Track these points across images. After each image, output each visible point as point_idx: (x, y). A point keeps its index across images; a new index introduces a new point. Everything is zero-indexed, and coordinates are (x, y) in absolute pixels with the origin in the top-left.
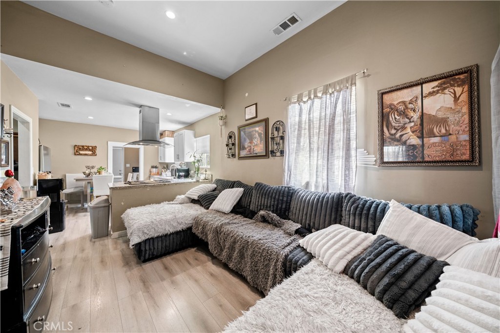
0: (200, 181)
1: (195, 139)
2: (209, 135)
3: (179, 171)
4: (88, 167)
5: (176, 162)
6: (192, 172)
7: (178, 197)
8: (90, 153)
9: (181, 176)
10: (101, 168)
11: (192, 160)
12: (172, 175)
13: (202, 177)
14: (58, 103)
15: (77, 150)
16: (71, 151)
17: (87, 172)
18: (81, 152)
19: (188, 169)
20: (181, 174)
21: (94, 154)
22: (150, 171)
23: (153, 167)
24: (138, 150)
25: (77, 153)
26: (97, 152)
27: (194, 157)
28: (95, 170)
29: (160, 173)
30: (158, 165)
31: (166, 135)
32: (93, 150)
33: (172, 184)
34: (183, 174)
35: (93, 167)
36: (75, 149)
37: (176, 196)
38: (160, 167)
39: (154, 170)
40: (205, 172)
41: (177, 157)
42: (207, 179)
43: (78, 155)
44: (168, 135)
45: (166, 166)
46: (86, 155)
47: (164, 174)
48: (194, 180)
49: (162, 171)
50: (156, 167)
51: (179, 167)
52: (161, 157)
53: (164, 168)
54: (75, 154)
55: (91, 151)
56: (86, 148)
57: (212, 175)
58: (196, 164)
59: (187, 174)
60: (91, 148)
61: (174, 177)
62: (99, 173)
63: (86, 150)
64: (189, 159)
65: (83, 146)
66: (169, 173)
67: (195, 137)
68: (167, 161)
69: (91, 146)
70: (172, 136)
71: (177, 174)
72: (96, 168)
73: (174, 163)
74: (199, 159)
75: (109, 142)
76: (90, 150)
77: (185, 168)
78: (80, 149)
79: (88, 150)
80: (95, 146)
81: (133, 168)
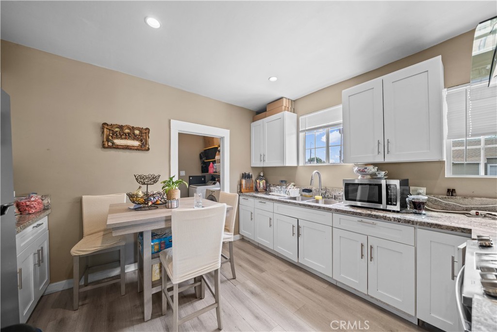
4: (142, 180)
8: (136, 143)
15: (108, 136)
16: (93, 138)
18: (118, 142)
21: (144, 147)
23: (244, 176)
25: (107, 144)
26: (151, 141)
30: (251, 173)
32: (142, 136)
35: (154, 179)
36: (103, 132)
38: (254, 177)
43: (109, 147)
46: (127, 148)
50: (249, 176)
53: (260, 177)
54: (104, 147)
55: (137, 139)
56: (127, 131)
60: (137, 132)
63: (128, 136)
65: (121, 127)
69: (138, 129)
72: (161, 180)
75: (172, 121)
76: (135, 138)
78: (114, 133)
79: (131, 135)
80: (147, 129)
81: (190, 177)
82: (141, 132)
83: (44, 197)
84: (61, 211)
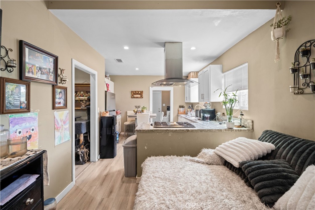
0: (235, 128)
1: (223, 75)
2: (247, 64)
3: (204, 111)
4: (136, 107)
5: (200, 103)
6: (219, 114)
7: (205, 151)
8: (139, 96)
9: (207, 118)
10: (144, 108)
11: (222, 99)
12: (197, 116)
13: (237, 122)
14: (114, 59)
16: (129, 95)
17: (135, 110)
18: (135, 96)
19: (215, 110)
20: (206, 115)
21: (142, 97)
22: (178, 110)
23: (180, 107)
24: (169, 92)
25: (133, 97)
26: (144, 95)
27: (225, 95)
28: (140, 109)
29: (186, 112)
30: (185, 105)
31: (191, 76)
32: (141, 93)
33: (196, 130)
34: (209, 115)
36: (131, 93)
37: (202, 148)
38: (186, 107)
39: (181, 109)
40: (240, 117)
41: (202, 97)
42: (243, 127)
43: (133, 98)
44: (193, 76)
45: (192, 106)
46: (137, 97)
47: (189, 114)
48: (224, 126)
49: (188, 111)
50: (183, 107)
51: (204, 108)
52: (186, 97)
53: (189, 107)
56: (137, 92)
57: (253, 122)
58: (228, 105)
59: (213, 115)
60: (140, 92)
61: (199, 118)
62: (142, 111)
64: (217, 98)
65: (136, 92)
66: (193, 113)
67: (223, 72)
68: (192, 101)
69: (140, 91)
70: (197, 77)
71: (202, 114)
72: (141, 107)
73: (198, 103)
74: (233, 97)
75: (150, 87)
76: (139, 94)
77: (210, 108)
78: (134, 93)
79: (138, 94)
80: (142, 91)
81: (167, 107)
82: (141, 92)
83: (120, 111)
84: (123, 115)
